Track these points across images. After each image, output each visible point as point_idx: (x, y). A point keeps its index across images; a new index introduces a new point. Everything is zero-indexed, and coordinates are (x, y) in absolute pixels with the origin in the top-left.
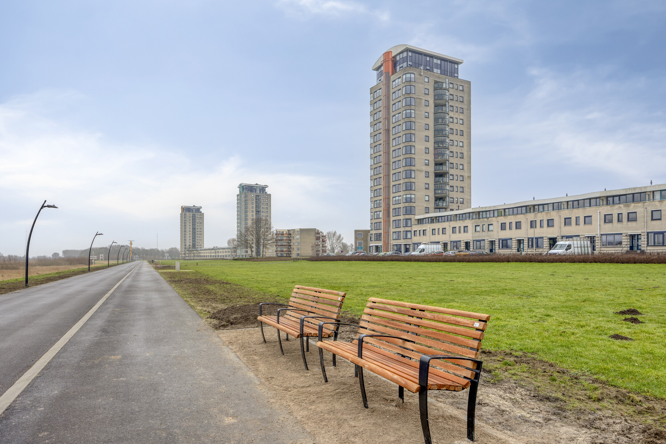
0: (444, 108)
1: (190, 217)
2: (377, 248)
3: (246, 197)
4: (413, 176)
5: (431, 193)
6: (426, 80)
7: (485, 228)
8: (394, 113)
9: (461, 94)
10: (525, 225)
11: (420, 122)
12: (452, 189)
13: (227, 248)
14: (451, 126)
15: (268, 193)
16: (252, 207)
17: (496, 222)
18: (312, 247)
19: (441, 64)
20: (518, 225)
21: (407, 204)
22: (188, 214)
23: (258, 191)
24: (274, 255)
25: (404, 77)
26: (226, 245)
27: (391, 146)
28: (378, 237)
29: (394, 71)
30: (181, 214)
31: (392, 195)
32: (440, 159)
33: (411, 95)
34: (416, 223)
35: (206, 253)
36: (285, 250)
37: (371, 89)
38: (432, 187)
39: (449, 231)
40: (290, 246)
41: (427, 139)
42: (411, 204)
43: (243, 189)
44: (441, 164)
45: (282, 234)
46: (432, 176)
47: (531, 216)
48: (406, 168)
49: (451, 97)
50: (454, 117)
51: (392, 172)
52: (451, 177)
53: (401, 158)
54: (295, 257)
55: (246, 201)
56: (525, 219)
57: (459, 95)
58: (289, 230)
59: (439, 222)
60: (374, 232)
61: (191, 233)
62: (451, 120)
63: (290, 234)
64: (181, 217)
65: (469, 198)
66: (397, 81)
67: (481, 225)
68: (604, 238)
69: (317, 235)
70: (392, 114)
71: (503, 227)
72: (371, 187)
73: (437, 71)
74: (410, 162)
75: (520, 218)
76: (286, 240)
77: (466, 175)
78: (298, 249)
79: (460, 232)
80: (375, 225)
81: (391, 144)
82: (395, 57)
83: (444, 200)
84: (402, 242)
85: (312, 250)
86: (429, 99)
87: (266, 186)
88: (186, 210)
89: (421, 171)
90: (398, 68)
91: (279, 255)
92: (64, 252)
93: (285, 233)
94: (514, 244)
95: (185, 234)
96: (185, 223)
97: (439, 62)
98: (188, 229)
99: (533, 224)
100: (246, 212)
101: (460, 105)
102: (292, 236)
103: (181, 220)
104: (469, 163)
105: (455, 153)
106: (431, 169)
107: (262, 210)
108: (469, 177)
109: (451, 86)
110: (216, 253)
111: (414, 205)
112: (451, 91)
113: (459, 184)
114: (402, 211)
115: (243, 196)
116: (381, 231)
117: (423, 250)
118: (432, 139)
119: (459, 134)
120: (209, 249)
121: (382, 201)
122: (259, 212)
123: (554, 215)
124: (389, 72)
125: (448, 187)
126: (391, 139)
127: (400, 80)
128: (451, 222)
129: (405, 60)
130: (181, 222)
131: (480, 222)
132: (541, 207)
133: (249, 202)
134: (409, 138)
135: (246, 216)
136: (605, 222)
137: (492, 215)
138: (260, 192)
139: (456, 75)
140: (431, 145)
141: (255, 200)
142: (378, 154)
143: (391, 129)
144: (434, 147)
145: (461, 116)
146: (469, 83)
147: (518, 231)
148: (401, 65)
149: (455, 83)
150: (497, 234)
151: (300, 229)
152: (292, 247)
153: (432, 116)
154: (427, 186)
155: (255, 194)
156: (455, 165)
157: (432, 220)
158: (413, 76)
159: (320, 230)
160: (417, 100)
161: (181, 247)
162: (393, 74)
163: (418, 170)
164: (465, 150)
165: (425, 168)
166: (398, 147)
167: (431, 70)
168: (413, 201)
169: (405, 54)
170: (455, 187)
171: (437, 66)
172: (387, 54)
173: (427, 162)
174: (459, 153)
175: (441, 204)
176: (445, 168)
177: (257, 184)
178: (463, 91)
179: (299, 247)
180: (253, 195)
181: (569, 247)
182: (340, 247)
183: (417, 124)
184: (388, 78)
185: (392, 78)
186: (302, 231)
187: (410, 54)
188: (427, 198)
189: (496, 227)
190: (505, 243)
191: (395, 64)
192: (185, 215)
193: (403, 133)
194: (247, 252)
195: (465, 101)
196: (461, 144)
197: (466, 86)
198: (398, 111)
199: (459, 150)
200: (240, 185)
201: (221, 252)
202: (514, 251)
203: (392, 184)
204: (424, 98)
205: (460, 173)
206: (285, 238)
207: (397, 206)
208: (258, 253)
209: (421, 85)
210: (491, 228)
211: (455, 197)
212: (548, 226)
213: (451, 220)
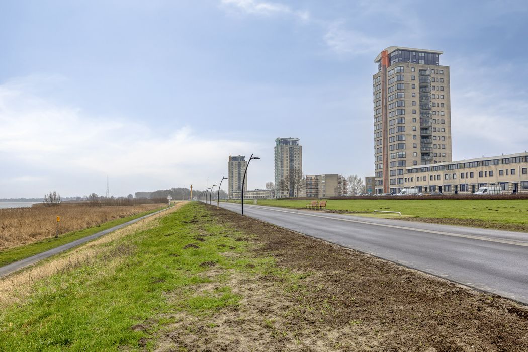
0: (427, 89)
1: (236, 165)
2: (380, 191)
3: (281, 149)
4: (404, 139)
5: (418, 151)
6: (413, 70)
7: (451, 176)
8: (390, 94)
9: (442, 77)
10: (476, 175)
11: (408, 101)
12: (435, 147)
13: (267, 190)
14: (433, 101)
15: (300, 145)
16: (286, 157)
17: (458, 172)
18: (335, 189)
19: (425, 57)
20: (472, 175)
21: (399, 159)
22: (234, 162)
23: (291, 144)
24: (305, 195)
25: (396, 69)
26: (265, 188)
27: (388, 117)
28: (380, 182)
29: (389, 65)
30: (229, 163)
31: (389, 153)
32: (424, 126)
33: (401, 82)
34: (407, 172)
35: (250, 194)
36: (313, 191)
37: (374, 76)
38: (419, 146)
39: (428, 178)
40: (318, 188)
41: (414, 112)
42: (403, 159)
43: (279, 143)
44: (426, 129)
45: (311, 179)
46: (419, 138)
47: (479, 169)
48: (399, 134)
49: (433, 80)
50: (436, 94)
51: (389, 136)
52: (435, 138)
53: (395, 126)
54: (321, 197)
55: (281, 152)
56: (476, 170)
57: (439, 78)
58: (316, 176)
59: (422, 172)
60: (377, 179)
61: (237, 178)
62: (434, 96)
63: (317, 179)
64: (229, 165)
65: (450, 152)
66: (392, 72)
67: (449, 175)
68: (523, 183)
69: (339, 179)
70: (388, 95)
71: (462, 176)
72: (375, 146)
73: (422, 62)
74: (401, 129)
75: (472, 170)
76: (314, 184)
77: (447, 135)
78: (324, 191)
79: (435, 179)
80: (379, 174)
81: (388, 116)
82: (390, 54)
83: (429, 156)
84: (397, 186)
85: (335, 191)
86: (415, 83)
87: (298, 140)
88: (233, 159)
89: (410, 135)
90: (392, 62)
91: (309, 196)
92: (137, 194)
93: (313, 178)
94: (470, 188)
95: (232, 179)
96: (232, 170)
97: (423, 55)
98: (234, 175)
99: (481, 174)
100: (282, 161)
101: (440, 85)
102: (319, 180)
103: (229, 167)
104: (450, 126)
105: (437, 120)
106: (418, 133)
107: (295, 159)
108: (450, 137)
109: (433, 72)
110: (257, 194)
111: (405, 159)
112: (433, 76)
113: (442, 143)
114: (397, 164)
115: (279, 148)
116: (382, 178)
117: (404, 192)
118: (418, 112)
119: (440, 106)
120: (252, 191)
121: (382, 157)
122: (292, 160)
123: (493, 168)
124: (385, 65)
125: (432, 146)
126: (388, 113)
127: (393, 71)
128: (430, 172)
129: (396, 57)
130: (229, 169)
131: (448, 172)
132: (487, 162)
133: (284, 153)
134: (401, 112)
135: (282, 164)
136: (523, 173)
137: (456, 168)
138: (293, 144)
139: (437, 63)
140: (417, 116)
141: (289, 151)
142: (379, 123)
143: (388, 105)
144: (420, 117)
145: (442, 93)
146: (448, 68)
147: (472, 179)
148: (394, 61)
149: (436, 69)
150: (459, 181)
151: (325, 175)
152: (319, 189)
153: (418, 95)
154: (415, 145)
155: (289, 146)
156: (437, 129)
157: (417, 171)
158: (402, 68)
159: (342, 175)
160: (406, 85)
161: (229, 190)
162: (388, 66)
163: (407, 135)
164: (445, 118)
165: (413, 133)
166: (392, 118)
167: (417, 62)
168: (404, 156)
169: (396, 53)
170: (438, 145)
171: (422, 58)
172: (384, 52)
173: (414, 128)
174: (440, 120)
175: (426, 158)
176: (429, 132)
177: (290, 138)
178: (443, 74)
179: (324, 189)
180: (287, 147)
181: (486, 190)
182: (360, 188)
183: (406, 102)
184: (385, 69)
185: (388, 69)
186: (327, 176)
187: (400, 52)
188: (415, 154)
189: (458, 176)
190: (463, 187)
191: (390, 60)
192: (232, 163)
193: (396, 108)
194: (283, 193)
195: (445, 82)
196: (442, 113)
197: (445, 71)
198: (393, 93)
199: (440, 118)
200: (277, 139)
201: (261, 194)
202: (469, 192)
203: (389, 144)
204: (411, 83)
205: (441, 134)
206: (313, 182)
207: (393, 160)
208: (292, 194)
209: (408, 74)
210: (455, 176)
211: (437, 152)
212: (490, 175)
213: (430, 171)
